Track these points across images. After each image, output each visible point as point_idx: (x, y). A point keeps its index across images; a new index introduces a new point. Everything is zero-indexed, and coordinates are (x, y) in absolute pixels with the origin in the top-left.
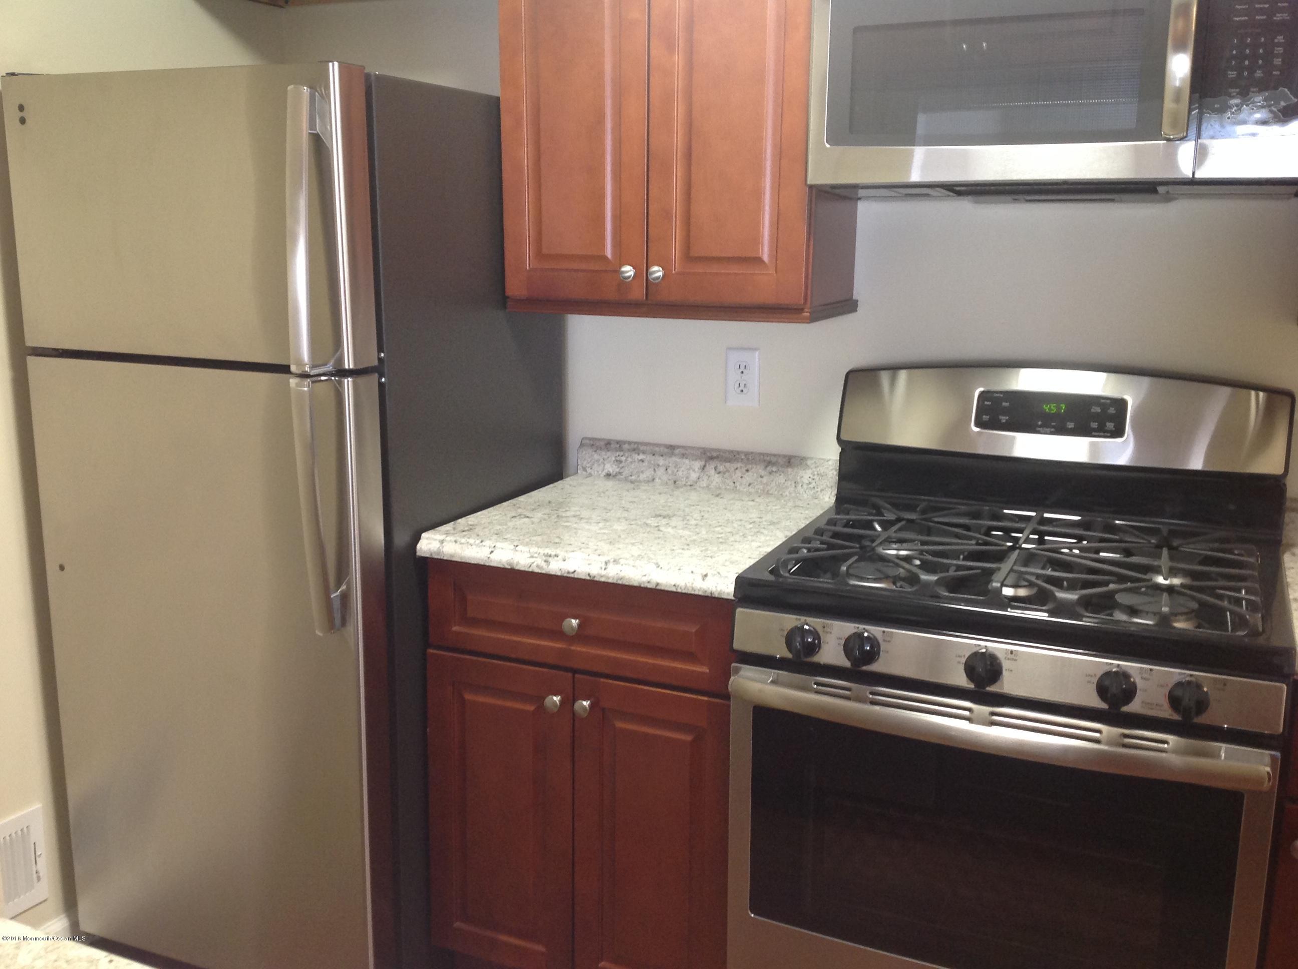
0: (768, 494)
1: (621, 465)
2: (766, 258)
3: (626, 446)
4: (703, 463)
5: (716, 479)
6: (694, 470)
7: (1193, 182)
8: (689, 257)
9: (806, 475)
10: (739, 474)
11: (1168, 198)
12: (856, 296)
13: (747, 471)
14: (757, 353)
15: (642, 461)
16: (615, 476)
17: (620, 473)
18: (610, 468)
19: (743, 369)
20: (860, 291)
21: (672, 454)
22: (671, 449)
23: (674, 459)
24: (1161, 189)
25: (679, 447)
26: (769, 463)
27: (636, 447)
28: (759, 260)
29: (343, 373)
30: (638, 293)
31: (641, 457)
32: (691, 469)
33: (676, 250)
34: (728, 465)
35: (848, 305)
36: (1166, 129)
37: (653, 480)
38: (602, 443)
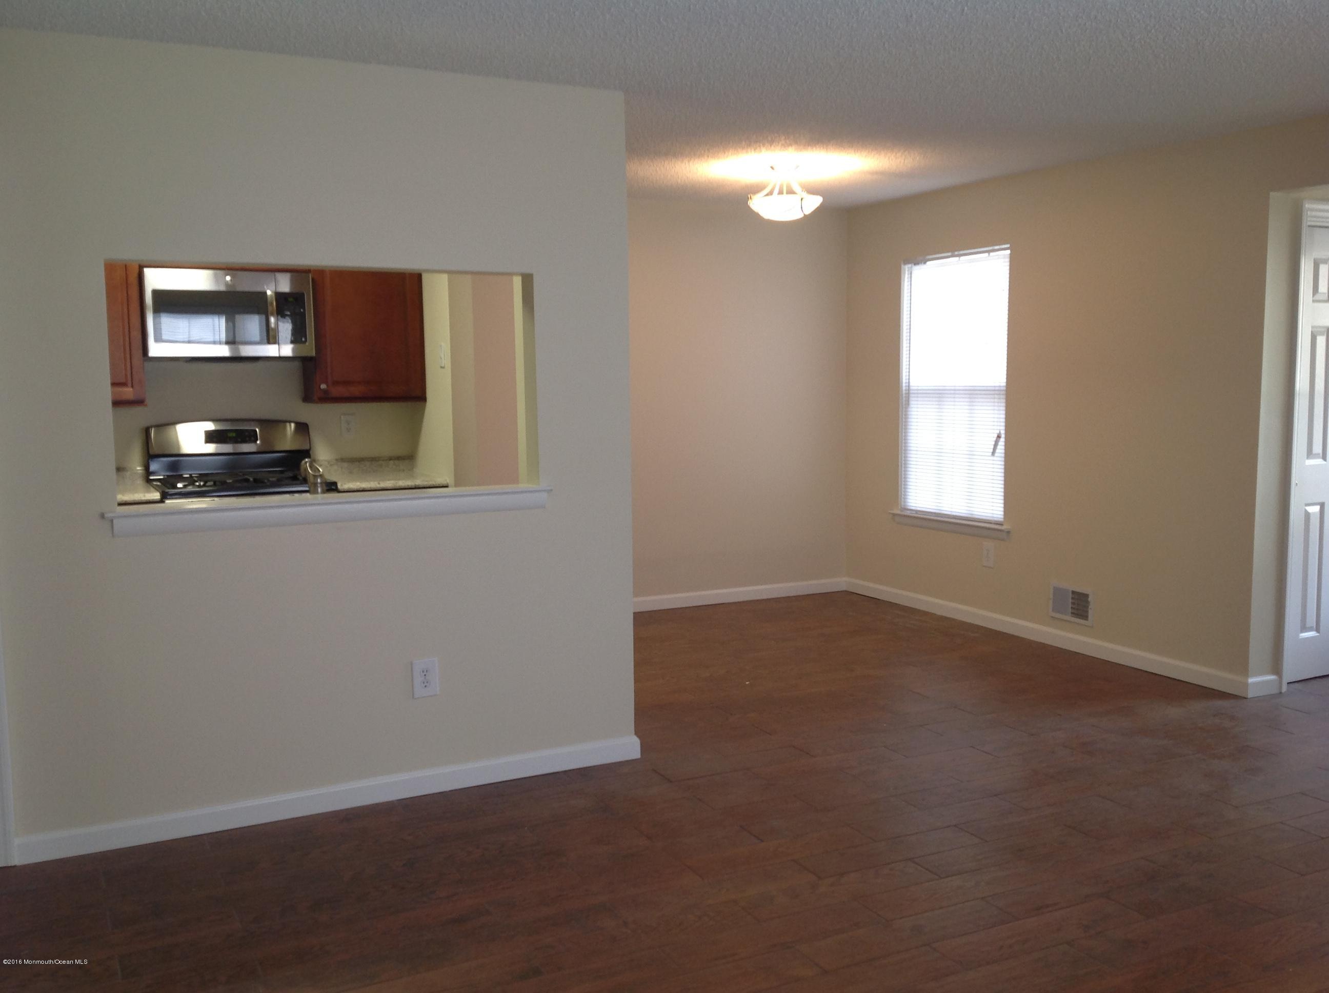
2: (129, 383)
28: (124, 384)
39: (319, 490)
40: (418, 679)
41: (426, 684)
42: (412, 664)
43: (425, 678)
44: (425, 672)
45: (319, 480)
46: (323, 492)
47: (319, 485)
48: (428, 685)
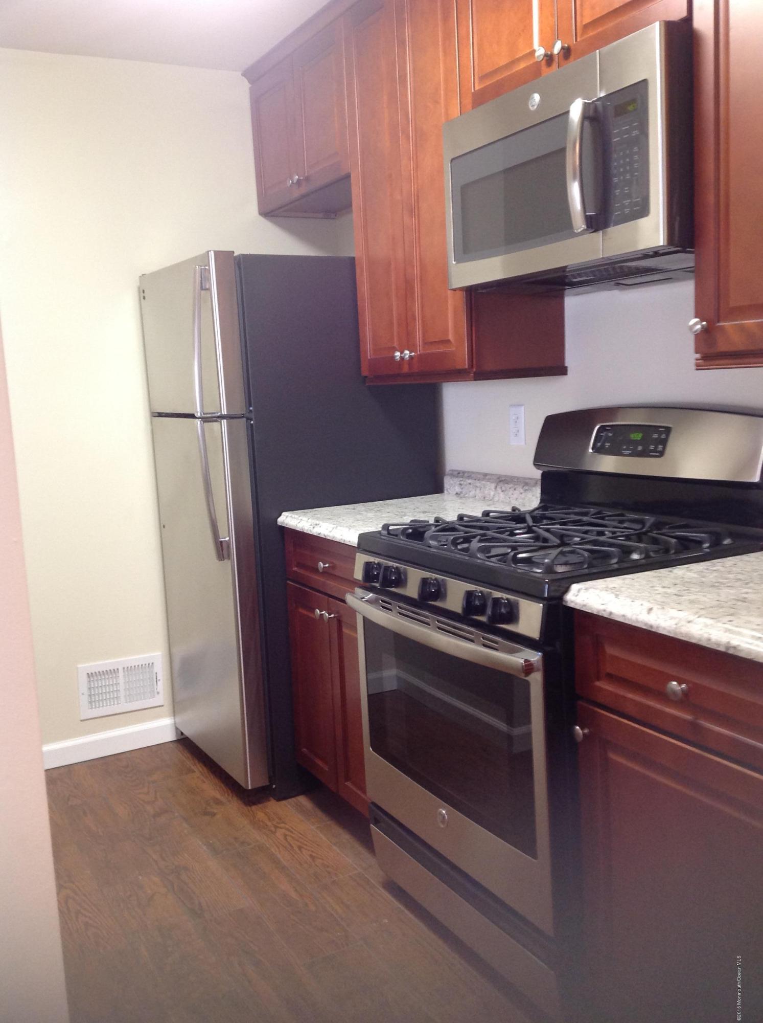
1: (462, 487)
3: (466, 475)
4: (495, 485)
5: (500, 495)
6: (492, 490)
10: (511, 492)
12: (567, 364)
13: (515, 489)
14: (523, 408)
15: (470, 484)
17: (461, 492)
18: (457, 489)
19: (516, 420)
20: (571, 359)
22: (485, 476)
23: (485, 482)
25: (489, 474)
26: (526, 484)
27: (469, 475)
31: (470, 481)
34: (506, 485)
35: (562, 370)
37: (475, 496)
38: (456, 473)
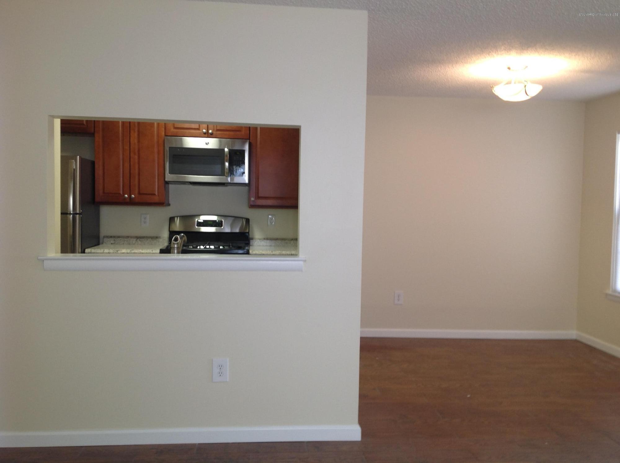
0: (152, 244)
1: (115, 241)
2: (156, 194)
3: (116, 237)
4: (136, 239)
5: (140, 242)
7: (230, 183)
8: (140, 193)
9: (161, 240)
11: (227, 186)
12: (170, 203)
14: (148, 215)
15: (121, 240)
16: (114, 244)
18: (112, 242)
19: (145, 218)
20: (171, 201)
21: (128, 238)
22: (128, 237)
23: (129, 239)
24: (225, 184)
25: (130, 236)
26: (152, 238)
27: (119, 237)
28: (154, 194)
29: (77, 214)
30: (128, 200)
32: (134, 240)
33: (137, 192)
34: (142, 239)
35: (168, 204)
36: (226, 174)
38: (109, 236)
39: (176, 251)
40: (216, 370)
41: (220, 374)
42: (212, 359)
43: (220, 370)
44: (221, 367)
45: (176, 246)
46: (178, 253)
47: (176, 249)
48: (222, 375)
